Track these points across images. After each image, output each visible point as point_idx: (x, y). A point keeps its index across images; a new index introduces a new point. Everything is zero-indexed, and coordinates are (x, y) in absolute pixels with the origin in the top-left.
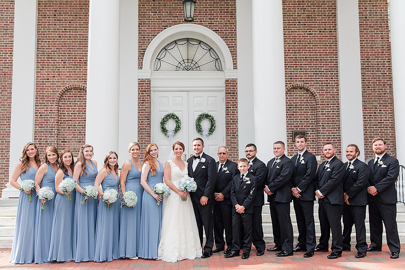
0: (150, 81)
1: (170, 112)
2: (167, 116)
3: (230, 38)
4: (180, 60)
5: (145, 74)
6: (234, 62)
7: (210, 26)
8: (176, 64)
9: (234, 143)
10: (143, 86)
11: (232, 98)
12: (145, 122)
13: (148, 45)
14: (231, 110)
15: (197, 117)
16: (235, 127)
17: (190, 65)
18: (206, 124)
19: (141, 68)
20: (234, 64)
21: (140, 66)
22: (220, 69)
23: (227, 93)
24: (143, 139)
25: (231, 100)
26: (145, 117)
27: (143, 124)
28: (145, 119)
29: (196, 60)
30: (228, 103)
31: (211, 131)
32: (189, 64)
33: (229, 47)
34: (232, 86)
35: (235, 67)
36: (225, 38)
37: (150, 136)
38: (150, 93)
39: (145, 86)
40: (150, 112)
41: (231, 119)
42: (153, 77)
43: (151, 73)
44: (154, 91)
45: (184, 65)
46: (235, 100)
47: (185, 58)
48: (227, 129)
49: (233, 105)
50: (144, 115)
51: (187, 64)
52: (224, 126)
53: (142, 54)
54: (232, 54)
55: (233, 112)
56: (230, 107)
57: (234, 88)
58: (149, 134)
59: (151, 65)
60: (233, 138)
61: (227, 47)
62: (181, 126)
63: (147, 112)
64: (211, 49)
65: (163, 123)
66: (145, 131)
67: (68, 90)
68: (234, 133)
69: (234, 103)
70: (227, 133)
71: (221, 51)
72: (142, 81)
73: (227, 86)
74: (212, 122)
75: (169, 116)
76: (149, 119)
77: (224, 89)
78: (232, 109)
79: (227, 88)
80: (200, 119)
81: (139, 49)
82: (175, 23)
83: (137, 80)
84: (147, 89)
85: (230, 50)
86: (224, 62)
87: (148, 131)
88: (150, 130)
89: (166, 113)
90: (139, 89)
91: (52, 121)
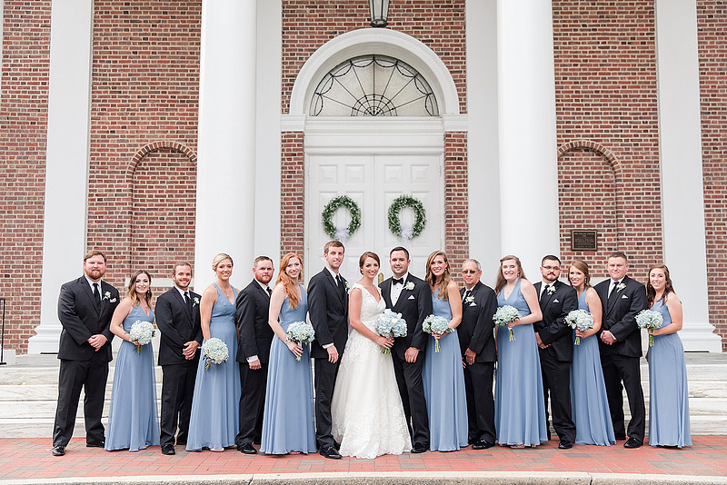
0: (303, 136)
1: (341, 194)
2: (335, 202)
3: (454, 55)
4: (359, 96)
5: (294, 122)
6: (460, 99)
7: (416, 32)
8: (353, 103)
9: (461, 252)
10: (290, 146)
11: (458, 168)
12: (295, 212)
13: (300, 68)
14: (456, 190)
15: (390, 203)
16: (462, 223)
17: (377, 107)
18: (407, 218)
19: (287, 111)
20: (460, 104)
21: (286, 108)
22: (434, 113)
23: (447, 159)
24: (291, 244)
25: (456, 172)
26: (294, 203)
27: (291, 217)
28: (294, 208)
29: (389, 95)
30: (449, 177)
31: (418, 228)
32: (377, 103)
33: (451, 72)
34: (458, 145)
35: (463, 110)
36: (444, 55)
37: (302, 239)
38: (303, 159)
39: (294, 145)
40: (303, 194)
41: (455, 208)
42: (308, 127)
43: (306, 120)
44: (310, 154)
45: (366, 105)
46: (463, 172)
47: (369, 91)
48: (448, 226)
49: (460, 181)
50: (292, 199)
51: (371, 103)
52: (443, 219)
53: (288, 85)
54: (457, 86)
55: (459, 195)
56: (454, 186)
57: (461, 150)
58: (302, 235)
59: (305, 105)
60: (458, 243)
61: (448, 71)
62: (361, 221)
63: (298, 194)
64: (417, 75)
65: (328, 214)
66: (294, 230)
67: (150, 152)
68: (460, 234)
69: (460, 177)
70: (447, 234)
71: (436, 80)
72: (288, 136)
73: (447, 145)
74: (419, 212)
75: (338, 201)
76: (301, 208)
77: (443, 150)
78: (457, 188)
79: (447, 150)
80: (396, 207)
81: (283, 76)
82: (351, 27)
83: (280, 135)
84: (297, 150)
85: (454, 77)
86: (443, 99)
87: (300, 230)
88: (303, 227)
89: (333, 197)
90: (283, 150)
91: (121, 211)
